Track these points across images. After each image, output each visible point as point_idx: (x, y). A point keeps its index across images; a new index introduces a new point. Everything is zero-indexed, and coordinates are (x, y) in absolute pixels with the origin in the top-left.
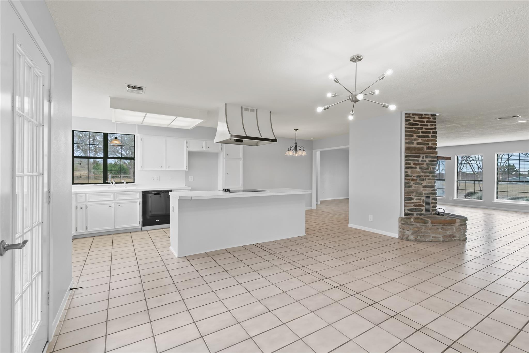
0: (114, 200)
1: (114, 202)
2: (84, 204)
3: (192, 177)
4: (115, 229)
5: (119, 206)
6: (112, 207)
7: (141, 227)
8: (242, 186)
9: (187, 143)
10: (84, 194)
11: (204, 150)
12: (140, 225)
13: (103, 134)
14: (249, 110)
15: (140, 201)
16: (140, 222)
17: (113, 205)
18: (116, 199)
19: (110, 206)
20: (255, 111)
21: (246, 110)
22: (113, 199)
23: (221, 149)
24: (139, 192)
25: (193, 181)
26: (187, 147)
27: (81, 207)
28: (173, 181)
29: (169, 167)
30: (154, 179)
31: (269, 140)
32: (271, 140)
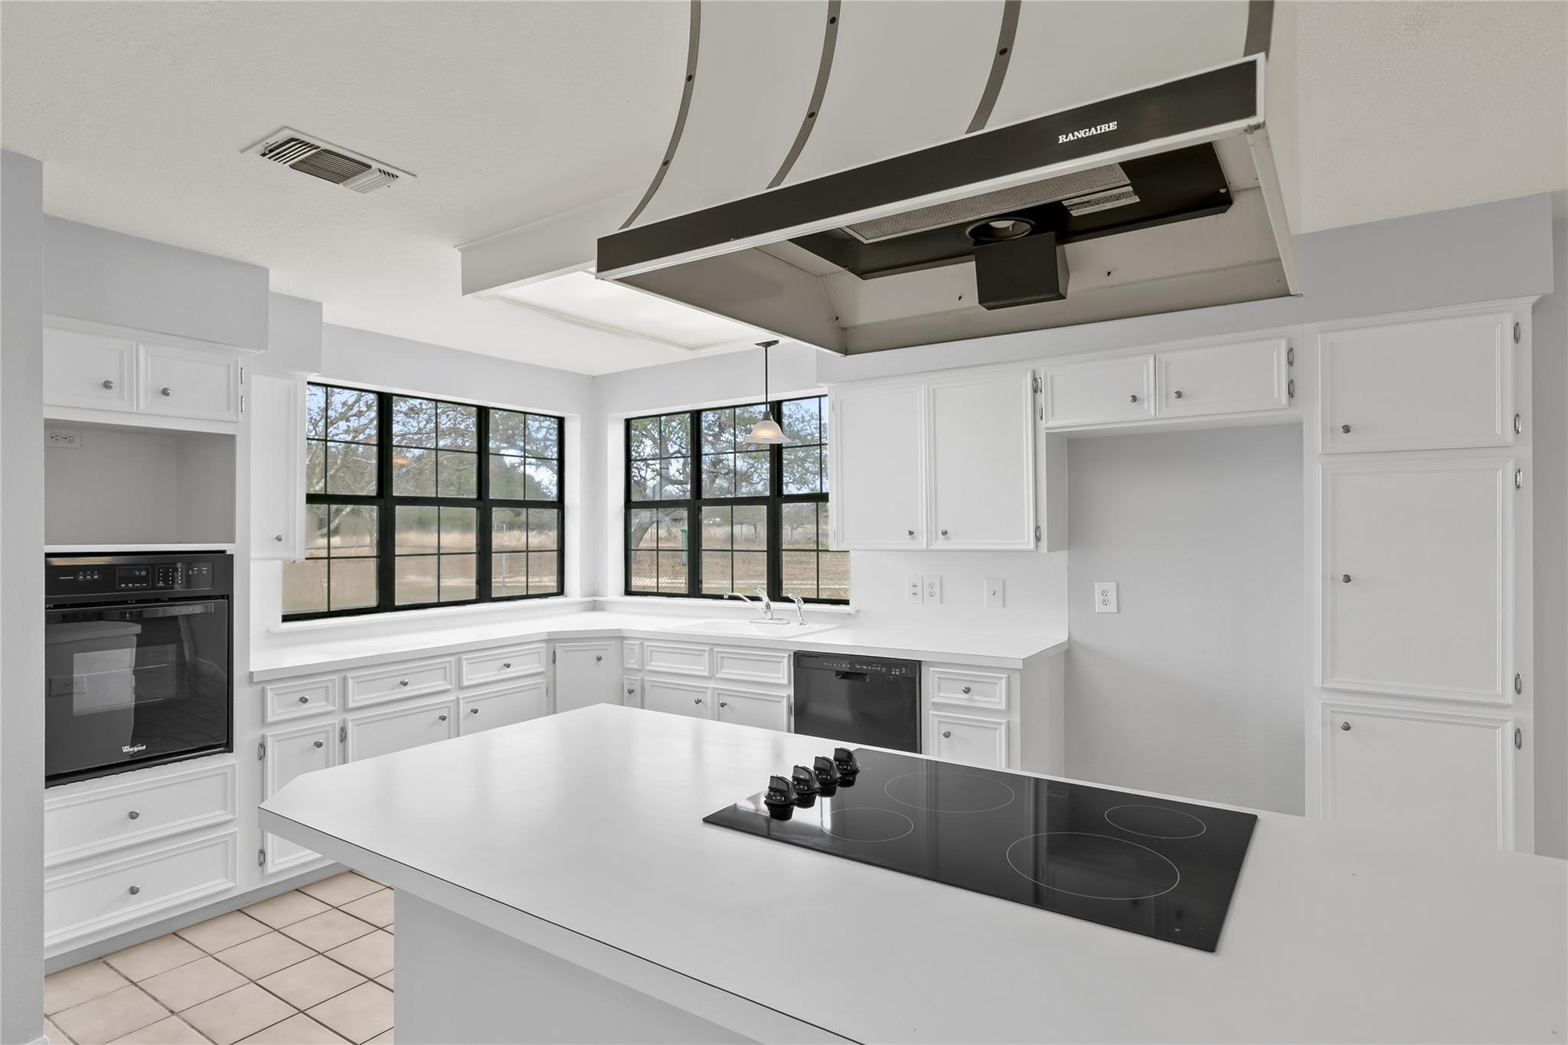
0: (711, 676)
1: (711, 684)
2: (638, 676)
3: (1110, 587)
5: (723, 705)
6: (704, 704)
9: (1036, 389)
10: (639, 642)
11: (1149, 415)
15: (788, 697)
17: (708, 698)
18: (717, 673)
19: (698, 701)
22: (707, 674)
23: (1291, 394)
24: (787, 655)
25: (1115, 611)
26: (1037, 414)
27: (632, 688)
28: (1004, 606)
29: (944, 532)
30: (918, 590)
31: (1081, 134)
32: (1113, 126)
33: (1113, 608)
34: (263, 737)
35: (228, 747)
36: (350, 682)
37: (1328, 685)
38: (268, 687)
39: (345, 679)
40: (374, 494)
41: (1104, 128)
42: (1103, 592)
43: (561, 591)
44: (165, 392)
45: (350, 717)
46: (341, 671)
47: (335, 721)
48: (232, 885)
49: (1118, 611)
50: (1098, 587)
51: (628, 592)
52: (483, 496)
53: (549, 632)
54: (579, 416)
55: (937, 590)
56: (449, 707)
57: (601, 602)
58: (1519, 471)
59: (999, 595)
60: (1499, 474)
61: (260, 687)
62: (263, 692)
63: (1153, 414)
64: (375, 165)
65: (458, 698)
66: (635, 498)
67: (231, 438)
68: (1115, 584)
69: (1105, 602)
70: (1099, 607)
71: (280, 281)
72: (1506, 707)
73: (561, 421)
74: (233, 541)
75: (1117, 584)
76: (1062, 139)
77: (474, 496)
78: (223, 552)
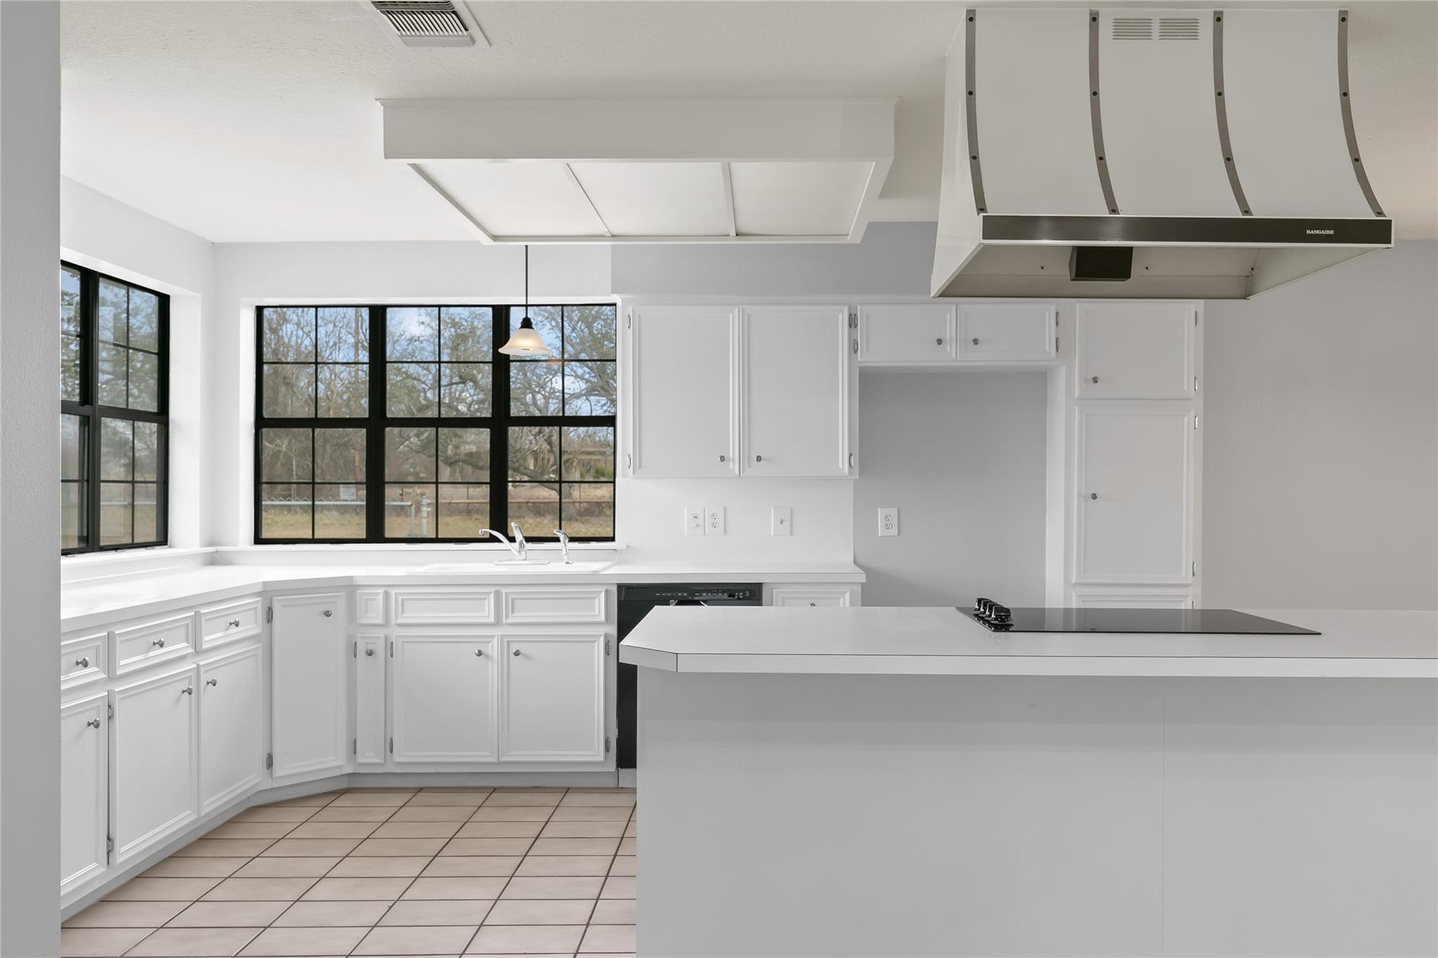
0: (498, 623)
1: (498, 632)
2: (381, 633)
3: (893, 512)
4: (500, 763)
5: (517, 654)
6: (487, 656)
7: (612, 767)
8: (1199, 574)
9: (853, 322)
10: (381, 591)
11: (952, 356)
12: (606, 757)
13: (490, 309)
14: (1156, 29)
15: (606, 636)
16: (607, 742)
17: (493, 649)
18: (506, 618)
19: (480, 654)
20: (1206, 29)
21: (1130, 29)
22: (492, 620)
23: (1056, 347)
24: (604, 590)
25: (897, 534)
26: (854, 348)
27: (370, 647)
28: (791, 534)
29: (759, 459)
30: (700, 521)
31: (1317, 232)
32: (1332, 232)
33: (894, 531)
37: (1080, 581)
41: (1328, 232)
42: (886, 517)
43: (163, 539)
47: (104, 693)
49: (899, 534)
50: (881, 513)
51: (258, 540)
52: (91, 400)
53: (265, 583)
54: (196, 299)
55: (720, 520)
56: (190, 678)
58: (1196, 417)
59: (787, 524)
60: (1186, 419)
63: (954, 356)
65: (198, 665)
66: (264, 414)
68: (896, 509)
69: (886, 527)
70: (881, 531)
72: (1189, 585)
73: (164, 299)
75: (899, 509)
76: (1308, 232)
77: (78, 399)
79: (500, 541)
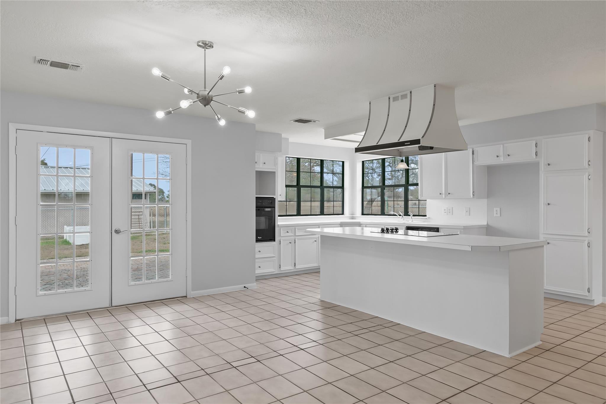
9: (473, 154)
14: (400, 98)
20: (408, 95)
21: (396, 99)
23: (536, 155)
24: (404, 227)
26: (474, 160)
28: (470, 215)
29: (449, 194)
30: (446, 211)
31: (407, 143)
32: (409, 143)
33: (499, 215)
34: (280, 239)
35: (274, 241)
36: (296, 229)
37: (544, 233)
38: (281, 228)
39: (295, 228)
40: (296, 185)
42: (496, 210)
43: (343, 214)
44: (265, 163)
45: (297, 237)
46: (295, 226)
47: (293, 238)
48: (275, 271)
49: (501, 216)
50: (495, 209)
51: (363, 214)
52: (322, 185)
53: (341, 222)
54: (348, 161)
55: (451, 211)
56: (317, 238)
57: (355, 217)
58: (590, 175)
59: (468, 212)
60: (585, 176)
61: (279, 228)
62: (280, 229)
63: (503, 160)
64: (312, 121)
66: (365, 185)
67: (275, 172)
68: (499, 208)
69: (497, 214)
70: (495, 215)
71: (283, 136)
72: (586, 237)
73: (343, 162)
74: (275, 195)
75: (500, 208)
77: (320, 185)
78: (273, 197)
79: (397, 216)
